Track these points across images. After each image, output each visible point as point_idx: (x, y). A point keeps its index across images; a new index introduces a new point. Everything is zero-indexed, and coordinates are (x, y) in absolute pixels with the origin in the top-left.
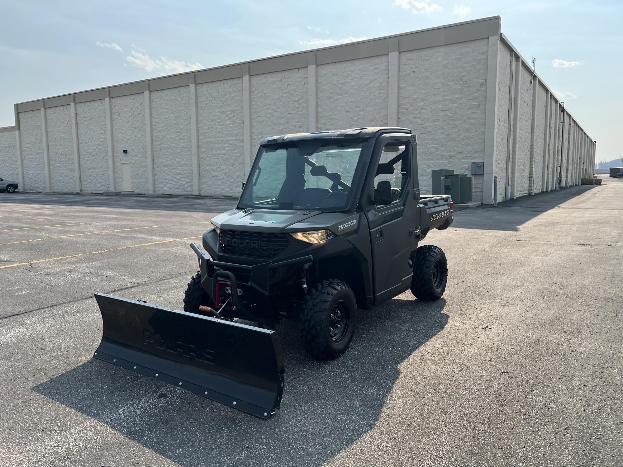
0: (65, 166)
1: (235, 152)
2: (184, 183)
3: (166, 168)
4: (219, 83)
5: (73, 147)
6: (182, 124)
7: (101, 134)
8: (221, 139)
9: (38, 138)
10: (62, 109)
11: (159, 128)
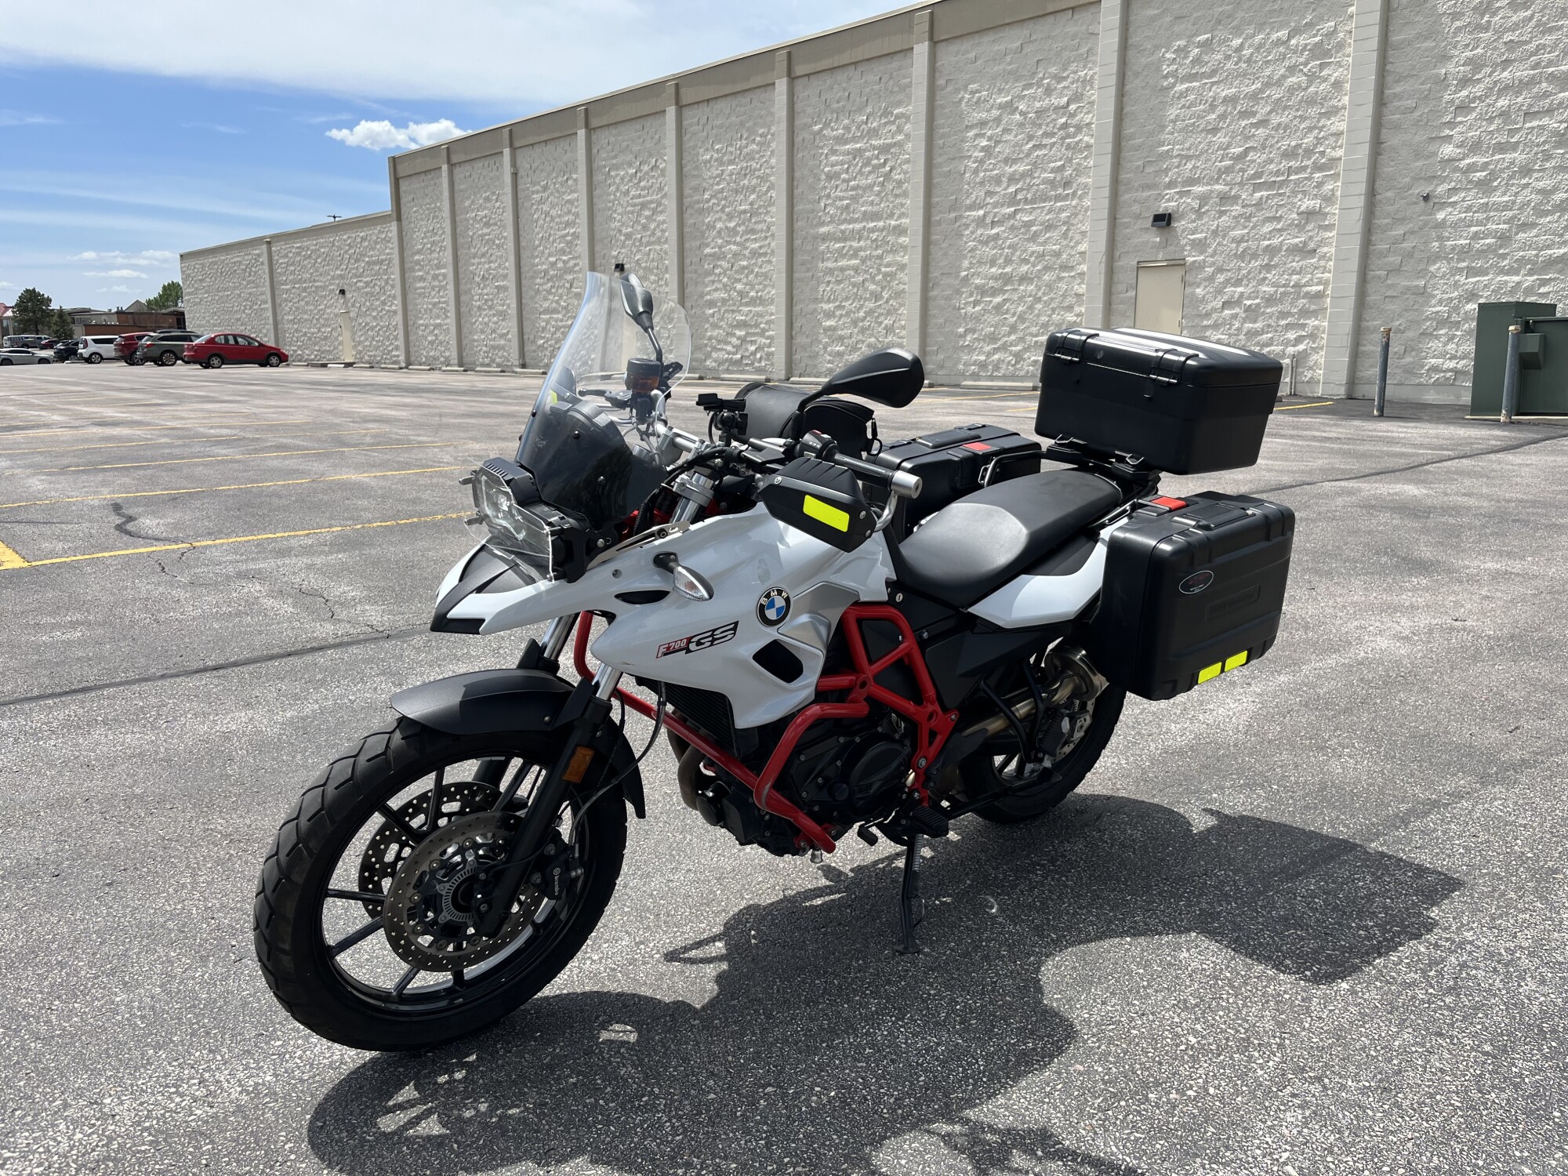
0: (491, 308)
1: (885, 261)
2: (753, 348)
3: (711, 311)
4: (851, 71)
5: (506, 260)
6: (754, 191)
7: (568, 224)
8: (851, 226)
9: (437, 238)
10: (486, 164)
11: (698, 202)
